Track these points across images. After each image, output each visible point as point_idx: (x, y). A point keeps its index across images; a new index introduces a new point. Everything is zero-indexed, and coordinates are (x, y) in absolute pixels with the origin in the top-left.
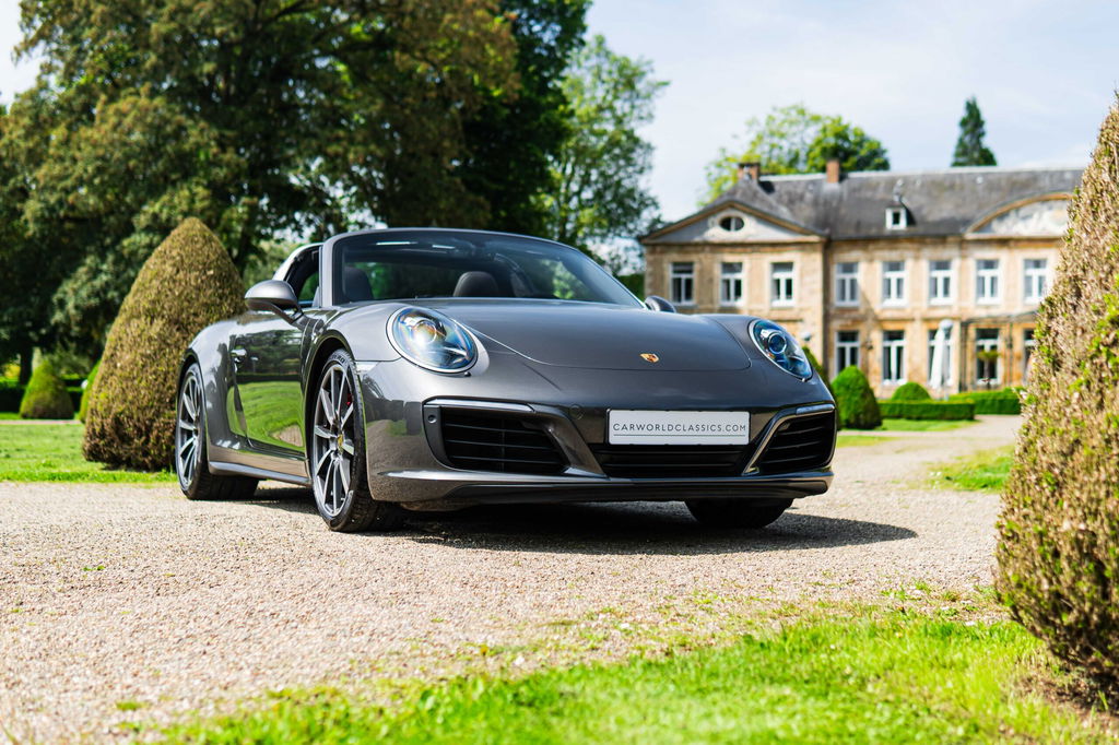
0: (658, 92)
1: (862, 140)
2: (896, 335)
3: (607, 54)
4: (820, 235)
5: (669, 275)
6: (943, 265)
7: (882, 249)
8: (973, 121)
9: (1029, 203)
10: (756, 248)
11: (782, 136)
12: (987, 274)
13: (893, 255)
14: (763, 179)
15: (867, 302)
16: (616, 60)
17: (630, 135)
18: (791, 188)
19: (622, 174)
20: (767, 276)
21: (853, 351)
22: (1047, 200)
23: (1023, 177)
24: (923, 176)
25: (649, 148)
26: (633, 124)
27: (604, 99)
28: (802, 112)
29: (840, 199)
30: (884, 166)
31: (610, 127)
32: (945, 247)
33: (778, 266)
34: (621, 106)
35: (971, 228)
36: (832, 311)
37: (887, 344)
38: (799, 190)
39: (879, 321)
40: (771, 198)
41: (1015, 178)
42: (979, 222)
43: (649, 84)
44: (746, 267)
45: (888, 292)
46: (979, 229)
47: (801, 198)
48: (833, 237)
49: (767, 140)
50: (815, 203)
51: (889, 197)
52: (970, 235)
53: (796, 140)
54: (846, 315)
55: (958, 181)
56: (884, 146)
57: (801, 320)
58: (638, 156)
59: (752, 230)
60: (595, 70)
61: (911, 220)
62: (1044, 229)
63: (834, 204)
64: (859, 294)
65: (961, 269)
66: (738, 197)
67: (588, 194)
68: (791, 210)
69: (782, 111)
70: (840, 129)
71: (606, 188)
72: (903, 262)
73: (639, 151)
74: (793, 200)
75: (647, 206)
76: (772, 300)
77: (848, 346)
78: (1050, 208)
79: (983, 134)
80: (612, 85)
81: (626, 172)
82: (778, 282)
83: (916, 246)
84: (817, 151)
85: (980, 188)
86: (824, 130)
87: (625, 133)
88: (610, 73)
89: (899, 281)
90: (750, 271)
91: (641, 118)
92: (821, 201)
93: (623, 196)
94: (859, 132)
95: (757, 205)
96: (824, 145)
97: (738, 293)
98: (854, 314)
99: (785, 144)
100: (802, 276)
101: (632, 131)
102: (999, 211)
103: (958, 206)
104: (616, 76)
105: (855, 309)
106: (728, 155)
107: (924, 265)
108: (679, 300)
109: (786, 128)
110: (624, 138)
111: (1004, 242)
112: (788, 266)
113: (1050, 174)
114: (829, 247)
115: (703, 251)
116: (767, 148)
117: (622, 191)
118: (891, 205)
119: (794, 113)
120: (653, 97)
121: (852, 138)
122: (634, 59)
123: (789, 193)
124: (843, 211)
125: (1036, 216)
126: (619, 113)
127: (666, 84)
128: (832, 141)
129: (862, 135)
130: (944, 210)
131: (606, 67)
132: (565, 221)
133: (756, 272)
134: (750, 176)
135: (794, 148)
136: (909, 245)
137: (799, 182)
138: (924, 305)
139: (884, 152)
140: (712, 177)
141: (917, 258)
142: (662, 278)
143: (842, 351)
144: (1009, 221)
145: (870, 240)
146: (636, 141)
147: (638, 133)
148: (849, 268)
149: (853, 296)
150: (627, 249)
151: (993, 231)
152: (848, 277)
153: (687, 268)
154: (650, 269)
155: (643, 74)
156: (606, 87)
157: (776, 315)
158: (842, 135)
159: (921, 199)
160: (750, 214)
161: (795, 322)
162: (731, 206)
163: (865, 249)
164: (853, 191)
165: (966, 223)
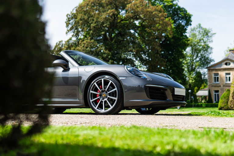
0: (214, 36)
3: (201, 28)
5: (213, 76)
16: (203, 29)
25: (212, 48)
26: (208, 43)
27: (201, 38)
31: (203, 44)
34: (205, 39)
43: (211, 34)
44: (231, 74)
58: (209, 50)
59: (232, 65)
60: (199, 31)
66: (229, 58)
67: (198, 59)
71: (202, 57)
75: (212, 61)
80: (203, 34)
81: (207, 54)
87: (206, 45)
88: (202, 32)
91: (210, 42)
97: (229, 80)
101: (208, 45)
106: (229, 48)
115: (221, 71)
117: (206, 58)
120: (212, 37)
126: (205, 41)
127: (215, 34)
131: (201, 30)
132: (193, 65)
134: (232, 53)
140: (226, 54)
146: (208, 47)
153: (217, 74)
154: (209, 75)
155: (210, 32)
156: (201, 35)
160: (232, 62)
162: (228, 60)
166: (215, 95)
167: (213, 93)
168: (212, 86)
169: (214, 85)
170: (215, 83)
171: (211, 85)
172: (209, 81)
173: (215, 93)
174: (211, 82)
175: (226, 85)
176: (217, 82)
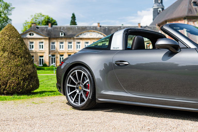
0: (13, 9)
1: (52, 20)
2: (62, 55)
3: (3, 2)
4: (48, 37)
6: (70, 43)
7: (60, 40)
8: (74, 17)
9: (86, 32)
10: (36, 39)
11: (37, 19)
12: (78, 44)
13: (62, 41)
14: (37, 26)
15: (57, 49)
16: (5, 3)
18: (42, 28)
20: (38, 44)
21: (54, 58)
22: (89, 32)
23: (84, 27)
24: (66, 27)
25: (11, 20)
26: (8, 15)
27: (2, 10)
28: (41, 14)
29: (51, 30)
30: (56, 25)
32: (71, 40)
33: (40, 43)
34: (5, 12)
35: (75, 36)
36: (50, 51)
37: (61, 57)
38: (44, 28)
39: (59, 53)
40: (39, 30)
41: (83, 27)
42: (77, 35)
43: (11, 8)
45: (60, 48)
46: (77, 36)
47: (44, 30)
48: (51, 37)
49: (35, 19)
50: (47, 31)
51: (60, 30)
52: (75, 37)
53: (40, 19)
54: (53, 52)
55: (72, 28)
56: (56, 21)
57: (45, 53)
59: (35, 36)
61: (64, 35)
62: (88, 37)
63: (50, 31)
65: (74, 44)
68: (42, 32)
69: (37, 14)
70: (48, 18)
73: (9, 20)
76: (39, 49)
77: (53, 57)
78: (89, 33)
79: (75, 19)
80: (4, 8)
82: (40, 45)
83: (66, 39)
84: (44, 21)
85: (76, 29)
86: (45, 18)
88: (3, 5)
89: (63, 46)
90: (35, 43)
91: (9, 14)
92: (48, 31)
94: (52, 18)
95: (36, 31)
96: (45, 20)
97: (33, 47)
98: (54, 52)
99: (38, 20)
100: (45, 44)
102: (80, 33)
103: (73, 32)
104: (4, 6)
106: (27, 22)
107: (67, 43)
109: (38, 17)
110: (6, 18)
111: (81, 39)
112: (42, 42)
113: (89, 27)
114: (50, 39)
115: (26, 39)
116: (35, 21)
118: (61, 32)
119: (39, 14)
120: (12, 10)
121: (50, 19)
122: (8, 3)
123: (42, 29)
124: (52, 33)
125: (87, 34)
126: (5, 13)
127: (14, 8)
128: (47, 20)
130: (70, 33)
131: (3, 4)
133: (36, 44)
134: (34, 26)
135: (39, 21)
136: (64, 39)
138: (67, 50)
140: (24, 26)
141: (66, 41)
143: (52, 58)
144: (82, 35)
145: (57, 38)
146: (8, 19)
147: (8, 17)
148: (53, 43)
149: (54, 48)
151: (79, 37)
152: (53, 45)
156: (3, 8)
157: (40, 52)
158: (49, 19)
159: (66, 31)
160: (35, 33)
161: (43, 53)
162: (31, 31)
163: (56, 40)
164: (53, 29)
165: (75, 35)
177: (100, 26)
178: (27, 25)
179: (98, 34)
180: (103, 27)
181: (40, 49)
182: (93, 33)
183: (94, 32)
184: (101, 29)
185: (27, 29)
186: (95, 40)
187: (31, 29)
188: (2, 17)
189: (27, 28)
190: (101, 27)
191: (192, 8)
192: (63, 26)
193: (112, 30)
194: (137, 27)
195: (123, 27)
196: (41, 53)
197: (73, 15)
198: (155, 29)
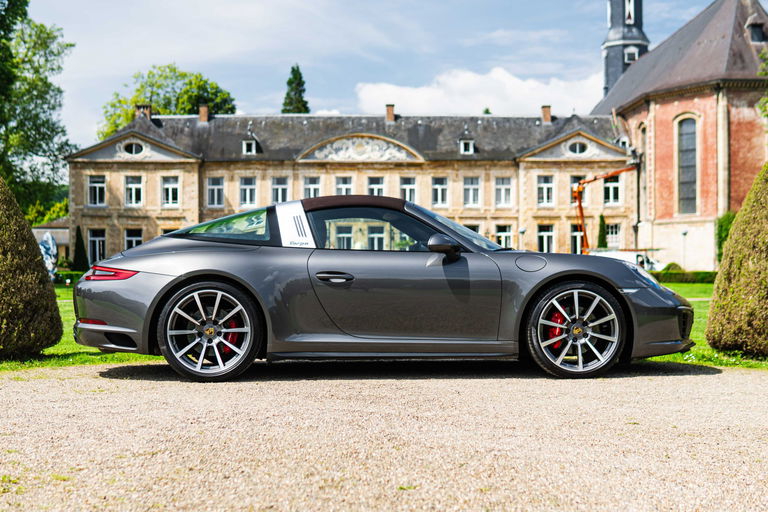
0: (66, 51)
1: (217, 91)
4: (198, 158)
5: (88, 184)
6: (282, 181)
7: (240, 168)
8: (296, 82)
9: (340, 139)
10: (151, 166)
11: (160, 87)
12: (312, 187)
13: (248, 173)
14: (153, 117)
15: (230, 205)
16: (37, 27)
17: (45, 82)
18: (174, 123)
19: (39, 110)
20: (159, 187)
22: (353, 137)
23: (334, 121)
24: (267, 118)
25: (60, 91)
26: (47, 74)
27: (26, 56)
28: (173, 70)
29: (209, 132)
30: (232, 110)
31: (30, 75)
32: (283, 169)
34: (39, 60)
35: (300, 156)
36: (205, 212)
38: (180, 126)
40: (161, 131)
41: (329, 121)
42: (306, 152)
43: (59, 44)
44: (144, 179)
45: (244, 199)
46: (306, 156)
47: (182, 131)
48: (206, 159)
49: (149, 89)
50: (191, 135)
51: (244, 133)
52: (300, 160)
53: (170, 90)
54: (215, 214)
55: (290, 123)
56: (232, 96)
57: (184, 218)
59: (147, 154)
61: (259, 149)
62: (349, 157)
63: (205, 135)
64: (224, 200)
65: (294, 184)
66: (137, 129)
68: (174, 140)
69: (159, 68)
70: (202, 83)
71: (27, 119)
72: (255, 177)
73: (51, 93)
74: (176, 132)
75: (57, 133)
76: (163, 203)
78: (354, 143)
79: (304, 90)
80: (32, 44)
81: (42, 108)
82: (167, 190)
83: (263, 167)
84: (186, 97)
85: (305, 128)
86: (191, 83)
87: (41, 80)
88: (30, 36)
89: (252, 192)
90: (147, 182)
91: (53, 69)
92: (196, 134)
93: (40, 125)
94: (215, 86)
95: (152, 136)
96: (190, 93)
97: (138, 198)
99: (160, 91)
100: (184, 187)
101: (46, 78)
102: (320, 144)
103: (291, 140)
104: (34, 38)
105: (222, 210)
106: (121, 98)
107: (269, 181)
108: (95, 203)
109: (162, 81)
110: (40, 83)
111: (322, 165)
112: (176, 179)
113: (353, 120)
114: (202, 167)
115: (112, 168)
116: (149, 95)
117: (39, 122)
118: (247, 138)
119: (168, 70)
120: (63, 55)
121: (209, 89)
122: (48, 26)
123: (172, 127)
124: (211, 141)
125: (345, 148)
126: (36, 64)
127: (72, 45)
128: (195, 92)
129: (217, 88)
130: (281, 142)
131: (28, 31)
133: (151, 184)
134: (145, 115)
135: (168, 95)
136: (258, 167)
137: (179, 120)
139: (232, 100)
140: (109, 114)
141: (264, 176)
142: (82, 187)
144: (326, 151)
145: (231, 162)
146: (48, 86)
147: (50, 80)
148: (217, 181)
149: (219, 202)
150: (44, 164)
151: (316, 158)
152: (216, 188)
153: (101, 180)
154: (73, 180)
155: (55, 38)
156: (27, 45)
157: (165, 214)
158: (202, 88)
159: (265, 135)
160: (146, 142)
161: (178, 219)
162: (133, 136)
163: (228, 168)
164: (218, 127)
165: (297, 151)
166: (94, 243)
167: (88, 238)
168: (83, 216)
169: (91, 212)
170: (93, 205)
171: (80, 213)
172: (73, 200)
173: (93, 239)
174: (82, 203)
175: (126, 214)
176: (98, 205)
177: (397, 117)
178: (118, 112)
179: (388, 148)
180: (407, 118)
181: (166, 206)
182: (368, 143)
183: (370, 141)
184: (398, 127)
185: (121, 128)
186: (375, 169)
187: (134, 126)
188: (25, 79)
189: (118, 122)
190: (399, 121)
191: (748, 46)
192: (256, 116)
193: (440, 130)
194: (539, 119)
195: (482, 119)
196: (168, 218)
197: (296, 72)
198: (607, 126)
